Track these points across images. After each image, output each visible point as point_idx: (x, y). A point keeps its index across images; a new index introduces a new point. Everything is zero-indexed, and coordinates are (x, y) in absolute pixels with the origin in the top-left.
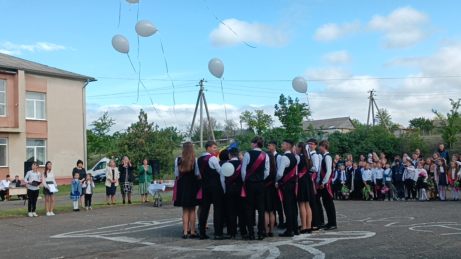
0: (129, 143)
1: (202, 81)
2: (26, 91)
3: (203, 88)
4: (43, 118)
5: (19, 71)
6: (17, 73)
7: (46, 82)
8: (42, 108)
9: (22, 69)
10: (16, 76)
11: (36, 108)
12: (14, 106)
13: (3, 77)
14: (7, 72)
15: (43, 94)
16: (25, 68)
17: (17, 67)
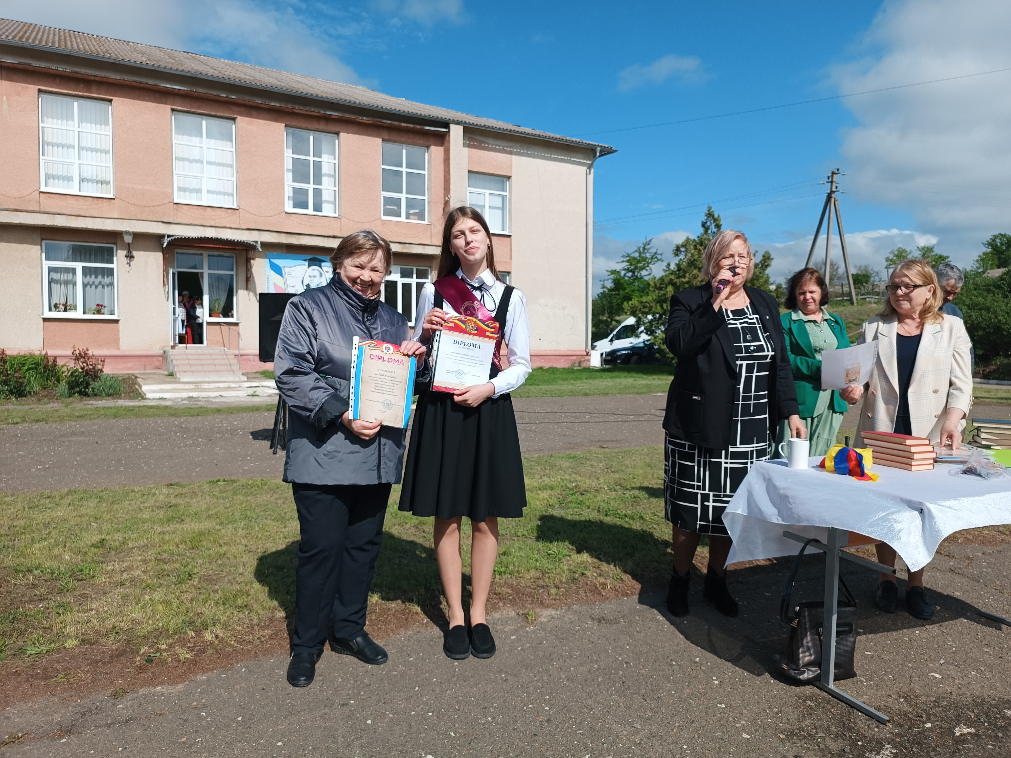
0: (676, 283)
1: (833, 173)
2: (470, 172)
3: (836, 187)
4: (503, 230)
5: (452, 127)
6: (449, 131)
7: (511, 153)
8: (503, 208)
9: (458, 123)
10: (447, 138)
11: (490, 207)
12: (443, 202)
13: (421, 142)
14: (428, 128)
15: (505, 179)
16: (464, 120)
17: (448, 118)
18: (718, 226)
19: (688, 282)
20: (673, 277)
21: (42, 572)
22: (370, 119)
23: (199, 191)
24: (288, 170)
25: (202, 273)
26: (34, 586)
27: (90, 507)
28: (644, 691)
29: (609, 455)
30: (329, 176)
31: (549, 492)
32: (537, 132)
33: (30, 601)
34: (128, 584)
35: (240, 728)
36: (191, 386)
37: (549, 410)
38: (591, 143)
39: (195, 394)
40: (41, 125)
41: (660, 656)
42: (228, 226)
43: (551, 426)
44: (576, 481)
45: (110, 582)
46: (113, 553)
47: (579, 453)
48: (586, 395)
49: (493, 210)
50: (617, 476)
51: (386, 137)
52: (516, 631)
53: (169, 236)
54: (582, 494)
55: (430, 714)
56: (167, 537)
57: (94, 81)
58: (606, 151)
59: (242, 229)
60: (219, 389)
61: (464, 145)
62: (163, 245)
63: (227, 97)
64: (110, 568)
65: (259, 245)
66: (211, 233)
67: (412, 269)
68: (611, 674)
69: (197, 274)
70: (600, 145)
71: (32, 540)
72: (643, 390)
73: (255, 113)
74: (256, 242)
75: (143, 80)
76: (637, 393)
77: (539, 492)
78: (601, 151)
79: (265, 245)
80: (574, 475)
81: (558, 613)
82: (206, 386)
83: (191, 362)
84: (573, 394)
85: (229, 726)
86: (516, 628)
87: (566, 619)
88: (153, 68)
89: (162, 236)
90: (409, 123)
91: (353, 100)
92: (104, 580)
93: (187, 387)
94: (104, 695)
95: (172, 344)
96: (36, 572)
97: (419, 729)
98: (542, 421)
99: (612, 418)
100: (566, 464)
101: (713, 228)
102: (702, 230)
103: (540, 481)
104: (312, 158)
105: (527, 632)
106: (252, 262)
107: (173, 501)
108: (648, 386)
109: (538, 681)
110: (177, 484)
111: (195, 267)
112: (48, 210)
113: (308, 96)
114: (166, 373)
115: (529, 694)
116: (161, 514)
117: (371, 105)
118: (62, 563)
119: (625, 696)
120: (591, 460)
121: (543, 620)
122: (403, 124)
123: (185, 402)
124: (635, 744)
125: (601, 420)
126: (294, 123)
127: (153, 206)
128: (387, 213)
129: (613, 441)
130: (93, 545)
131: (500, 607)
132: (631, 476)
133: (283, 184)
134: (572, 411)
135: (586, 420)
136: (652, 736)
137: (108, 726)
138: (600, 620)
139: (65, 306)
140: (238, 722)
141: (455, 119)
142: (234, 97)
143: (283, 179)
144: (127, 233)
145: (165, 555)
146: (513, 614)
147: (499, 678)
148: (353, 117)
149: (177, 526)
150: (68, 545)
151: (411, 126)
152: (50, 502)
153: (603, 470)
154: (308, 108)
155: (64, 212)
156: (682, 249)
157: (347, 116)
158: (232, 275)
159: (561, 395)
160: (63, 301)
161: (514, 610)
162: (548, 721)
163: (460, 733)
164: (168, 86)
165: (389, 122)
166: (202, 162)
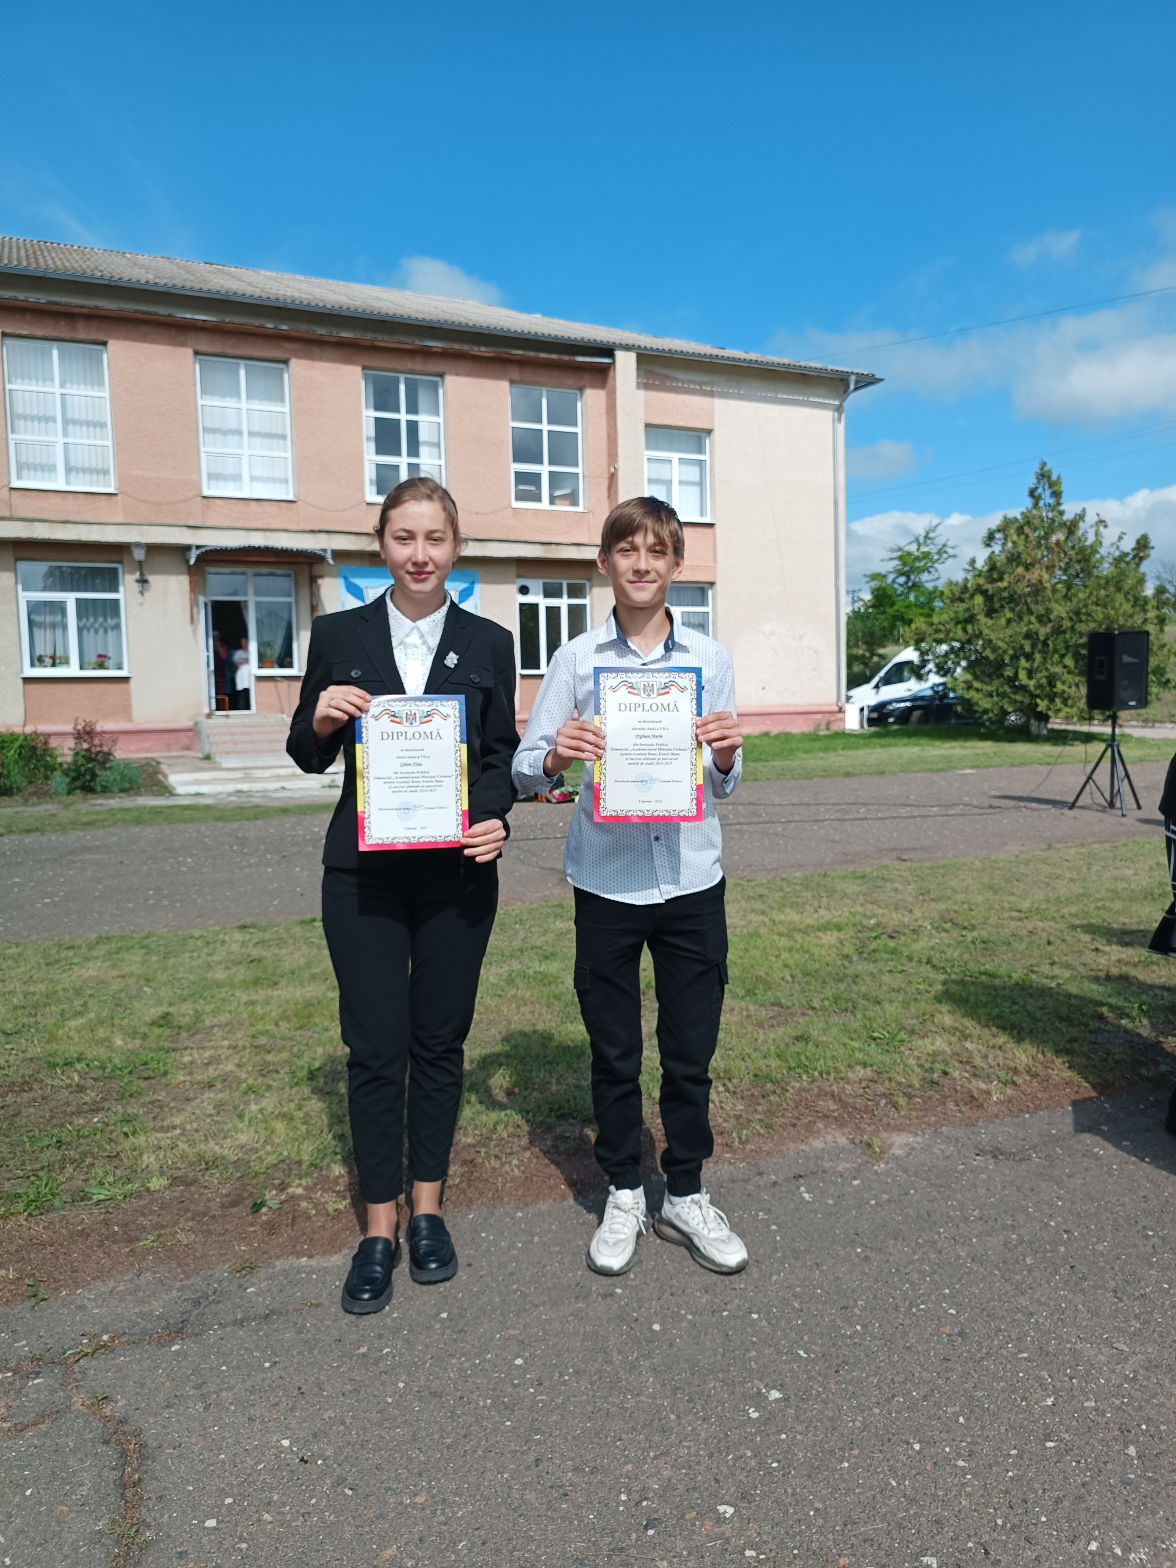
2: (647, 426)
4: (702, 515)
5: (619, 355)
6: (614, 363)
7: (711, 394)
8: (701, 484)
9: (627, 348)
10: (611, 373)
11: (681, 483)
12: (606, 475)
13: (570, 382)
14: (580, 359)
15: (703, 435)
16: (637, 343)
17: (611, 341)
18: (1057, 494)
19: (1005, 589)
20: (981, 581)
21: (88, 1065)
22: (491, 349)
23: (237, 478)
24: (368, 439)
25: (246, 602)
26: (81, 1089)
27: (133, 962)
28: (1112, 1284)
29: (919, 872)
30: (430, 444)
31: (836, 934)
32: (753, 356)
33: (79, 1113)
34: (219, 1086)
35: (448, 1331)
36: (239, 775)
37: (795, 800)
38: (840, 369)
39: (245, 787)
40: (8, 387)
41: (1121, 1220)
42: (282, 527)
43: (807, 826)
44: (876, 916)
45: (191, 1082)
46: (185, 1035)
47: (869, 869)
48: (848, 775)
49: (684, 488)
50: (943, 906)
51: (516, 375)
52: (858, 1170)
53: (198, 547)
54: (892, 937)
55: (755, 1316)
56: (259, 1010)
57: (81, 315)
58: (866, 381)
59: (304, 532)
60: (279, 778)
61: (639, 386)
62: (188, 561)
63: (275, 328)
64: (187, 1059)
65: (329, 556)
66: (257, 540)
67: (561, 584)
68: (1045, 1251)
69: (238, 603)
70: (855, 371)
71: (62, 1015)
72: (941, 766)
73: (316, 350)
74: (325, 550)
75: (151, 309)
76: (932, 771)
77: (820, 934)
78: (857, 382)
79: (338, 555)
80: (870, 907)
81: (919, 1139)
82: (259, 773)
83: (236, 738)
84: (827, 773)
85: (430, 1328)
86: (855, 1165)
87: (936, 1151)
88: (165, 290)
89: (187, 548)
90: (551, 352)
91: (463, 321)
92: (182, 1078)
93: (232, 775)
94: (222, 1271)
95: (207, 711)
96: (79, 1066)
97: (743, 1343)
98: (790, 818)
99: (902, 812)
100: (852, 888)
101: (1047, 498)
102: (1029, 502)
103: (816, 915)
104: (403, 416)
105: (876, 1173)
106: (320, 581)
107: (255, 953)
108: (947, 758)
109: (922, 1261)
110: (253, 926)
111: (235, 594)
112: (22, 514)
113: (395, 320)
114: (200, 755)
115: (912, 1284)
116: (241, 973)
117: (492, 327)
118: (113, 1051)
119: (1082, 1291)
120: (892, 881)
121: (898, 1152)
122: (543, 355)
123: (233, 798)
124: (1127, 1379)
125: (886, 815)
126: (376, 363)
127: (174, 503)
128: (521, 496)
129: (915, 849)
130: (153, 1024)
131: (819, 1130)
132: (965, 906)
133: (362, 459)
134: (833, 801)
135: (861, 816)
136: (1151, 1366)
137: (240, 1323)
138: (996, 1153)
139: (53, 658)
140: (442, 1321)
141: (624, 343)
142: (285, 327)
143: (361, 451)
144: (138, 545)
145: (263, 1040)
146: (843, 1141)
147: (854, 1255)
148: (465, 347)
149: (270, 992)
150: (117, 1021)
151: (554, 356)
152: (75, 955)
153: (917, 898)
154: (396, 338)
155: (46, 517)
156: (998, 536)
157: (457, 346)
158: (290, 603)
159: (808, 776)
160: (50, 652)
161: (843, 1134)
162: (961, 1334)
163: (814, 1352)
164: (188, 316)
165: (520, 352)
166: (239, 433)
